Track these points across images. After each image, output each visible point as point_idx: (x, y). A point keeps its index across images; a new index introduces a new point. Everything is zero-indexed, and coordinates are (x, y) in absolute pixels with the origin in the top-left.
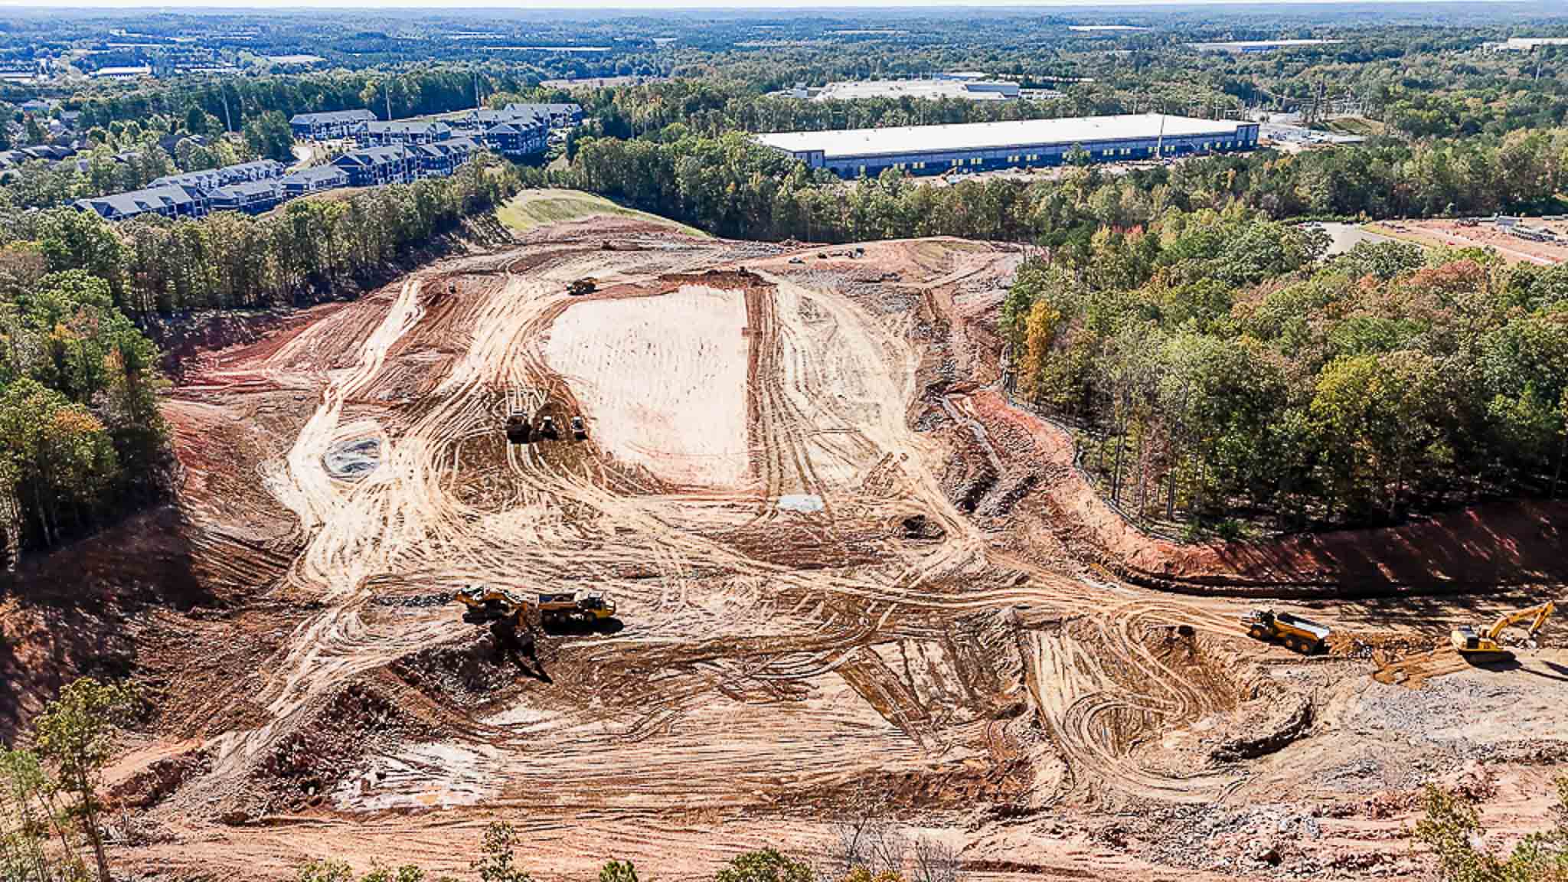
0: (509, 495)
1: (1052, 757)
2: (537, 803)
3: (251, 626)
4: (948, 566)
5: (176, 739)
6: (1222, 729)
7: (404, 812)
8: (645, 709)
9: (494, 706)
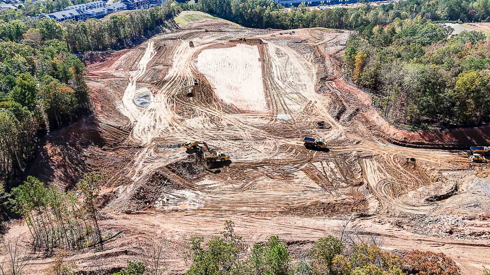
0: (192, 113)
1: (374, 199)
2: (216, 209)
3: (121, 153)
4: (333, 138)
5: (106, 188)
6: (427, 191)
7: (177, 211)
8: (244, 181)
9: (198, 179)
